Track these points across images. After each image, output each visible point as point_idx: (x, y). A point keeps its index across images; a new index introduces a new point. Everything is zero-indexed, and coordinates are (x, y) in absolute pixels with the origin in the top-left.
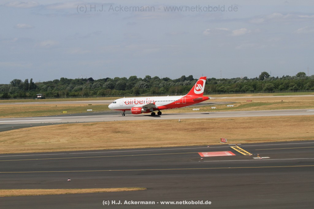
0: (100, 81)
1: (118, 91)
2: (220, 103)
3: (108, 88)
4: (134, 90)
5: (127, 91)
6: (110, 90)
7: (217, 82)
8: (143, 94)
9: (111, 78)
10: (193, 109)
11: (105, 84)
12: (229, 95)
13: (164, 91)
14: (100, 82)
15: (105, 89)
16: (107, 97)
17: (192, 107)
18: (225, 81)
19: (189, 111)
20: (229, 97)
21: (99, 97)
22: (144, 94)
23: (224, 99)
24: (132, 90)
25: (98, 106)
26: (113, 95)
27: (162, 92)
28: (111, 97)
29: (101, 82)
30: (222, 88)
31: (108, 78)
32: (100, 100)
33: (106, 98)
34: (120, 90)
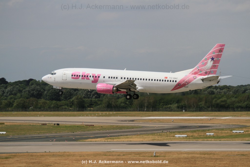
0: (18, 84)
1: (48, 102)
2: (220, 126)
3: (31, 96)
4: (76, 100)
5: (63, 102)
6: (36, 99)
7: (214, 90)
8: (90, 107)
9: (37, 80)
10: (176, 136)
11: (27, 89)
12: (234, 113)
13: (126, 104)
14: (17, 86)
15: (27, 98)
16: (30, 111)
17: (174, 132)
18: (228, 89)
19: (169, 138)
20: (235, 116)
21: (16, 111)
22: (92, 107)
23: (225, 120)
24: (73, 101)
25: (15, 125)
26: (40, 108)
27: (123, 104)
28: (37, 111)
29: (19, 86)
30: (222, 101)
31: (31, 80)
32: (18, 116)
33: (27, 113)
34: (52, 99)
